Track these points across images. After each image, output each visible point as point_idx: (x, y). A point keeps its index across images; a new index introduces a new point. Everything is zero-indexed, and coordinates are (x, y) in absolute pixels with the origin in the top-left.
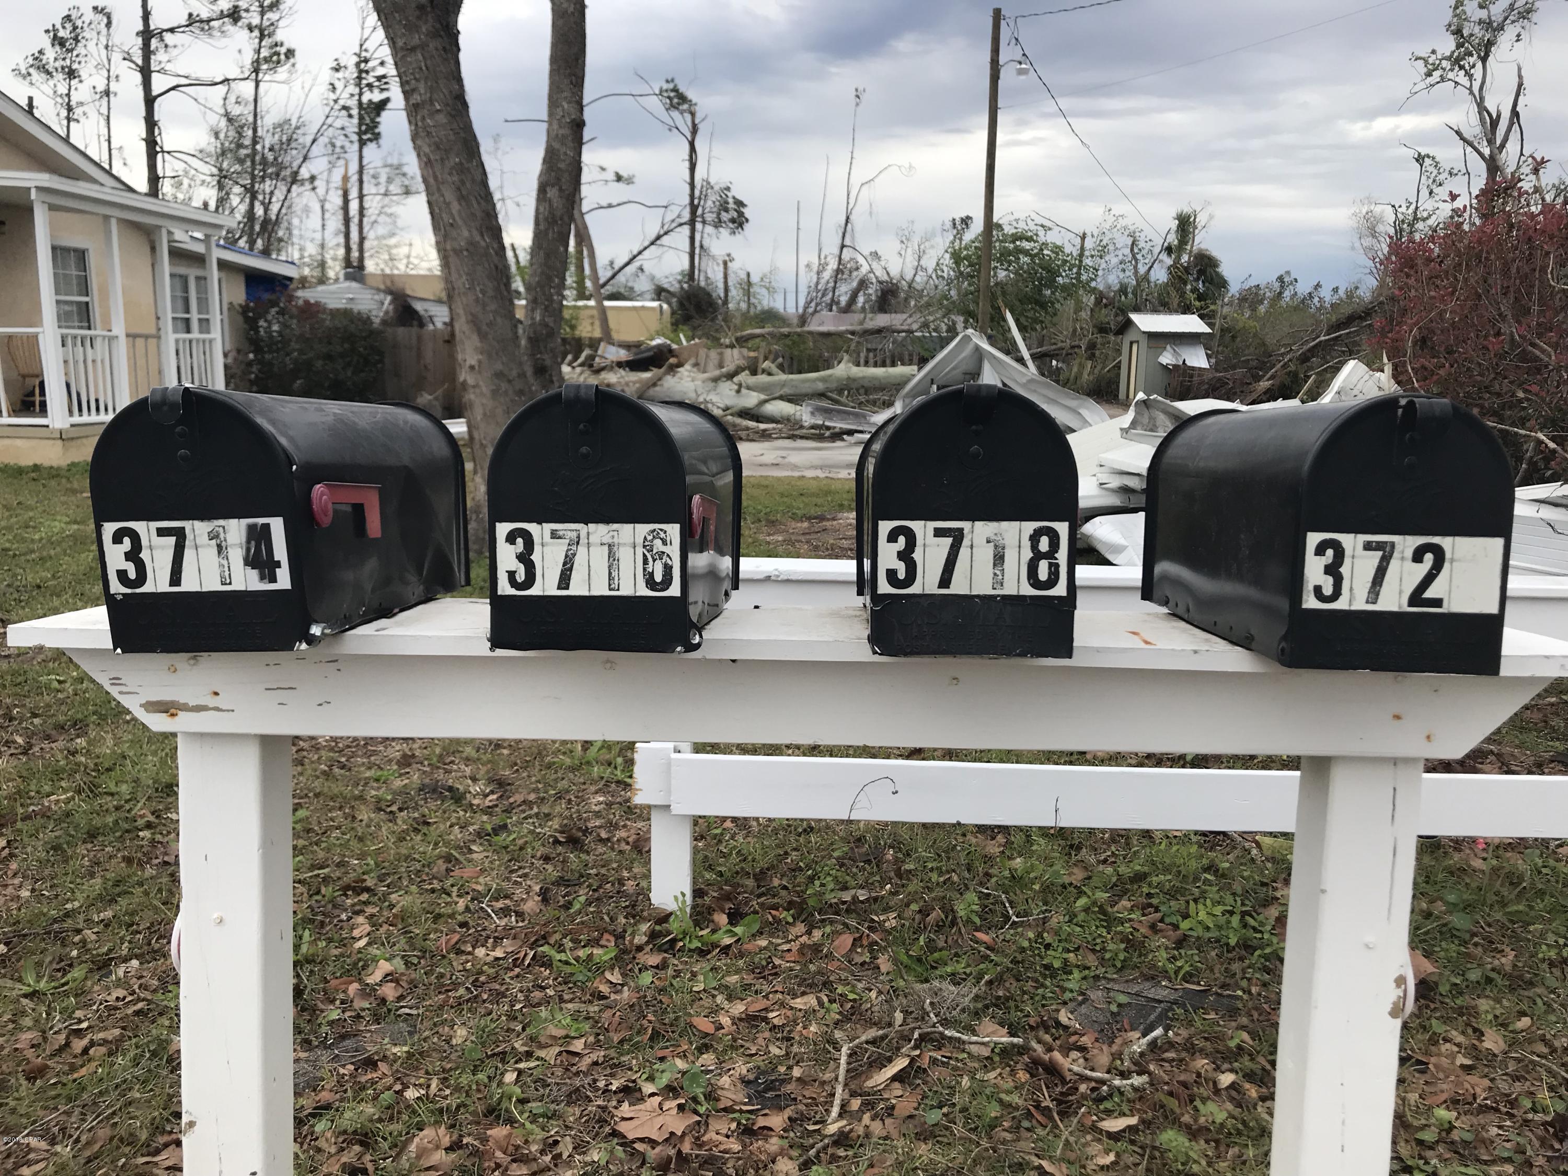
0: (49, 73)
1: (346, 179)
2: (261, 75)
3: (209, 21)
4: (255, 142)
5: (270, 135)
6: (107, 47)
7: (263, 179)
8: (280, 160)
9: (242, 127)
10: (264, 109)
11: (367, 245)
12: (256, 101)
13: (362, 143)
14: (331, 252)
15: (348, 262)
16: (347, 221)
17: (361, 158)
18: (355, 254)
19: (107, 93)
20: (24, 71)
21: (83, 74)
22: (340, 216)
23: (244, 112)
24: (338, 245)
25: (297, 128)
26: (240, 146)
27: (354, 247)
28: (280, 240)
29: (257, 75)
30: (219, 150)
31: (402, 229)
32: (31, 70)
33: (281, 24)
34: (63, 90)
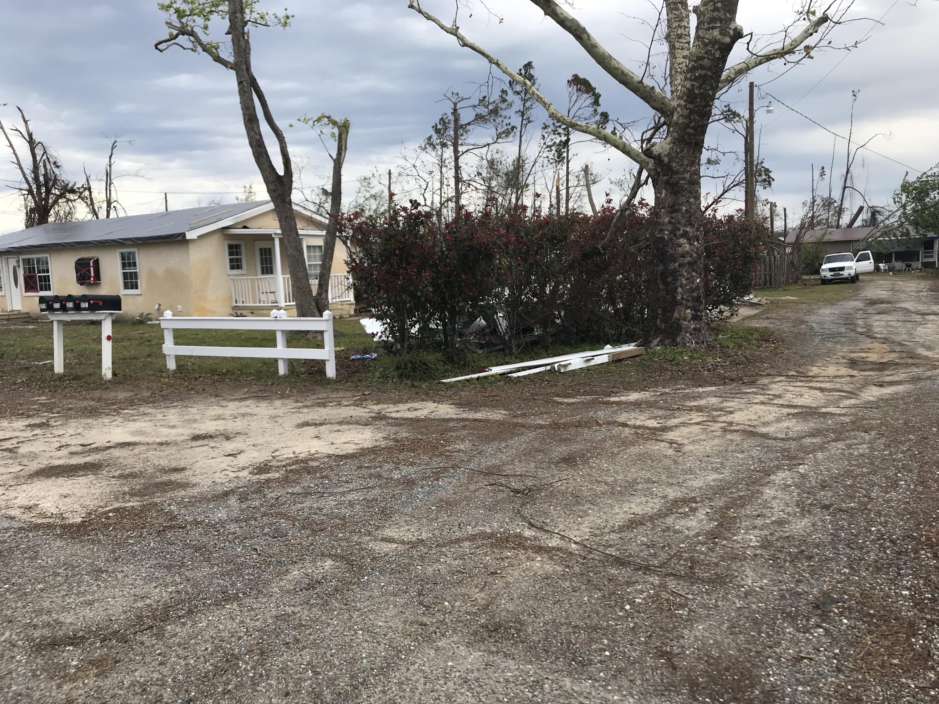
3: (484, 116)
17: (568, 168)
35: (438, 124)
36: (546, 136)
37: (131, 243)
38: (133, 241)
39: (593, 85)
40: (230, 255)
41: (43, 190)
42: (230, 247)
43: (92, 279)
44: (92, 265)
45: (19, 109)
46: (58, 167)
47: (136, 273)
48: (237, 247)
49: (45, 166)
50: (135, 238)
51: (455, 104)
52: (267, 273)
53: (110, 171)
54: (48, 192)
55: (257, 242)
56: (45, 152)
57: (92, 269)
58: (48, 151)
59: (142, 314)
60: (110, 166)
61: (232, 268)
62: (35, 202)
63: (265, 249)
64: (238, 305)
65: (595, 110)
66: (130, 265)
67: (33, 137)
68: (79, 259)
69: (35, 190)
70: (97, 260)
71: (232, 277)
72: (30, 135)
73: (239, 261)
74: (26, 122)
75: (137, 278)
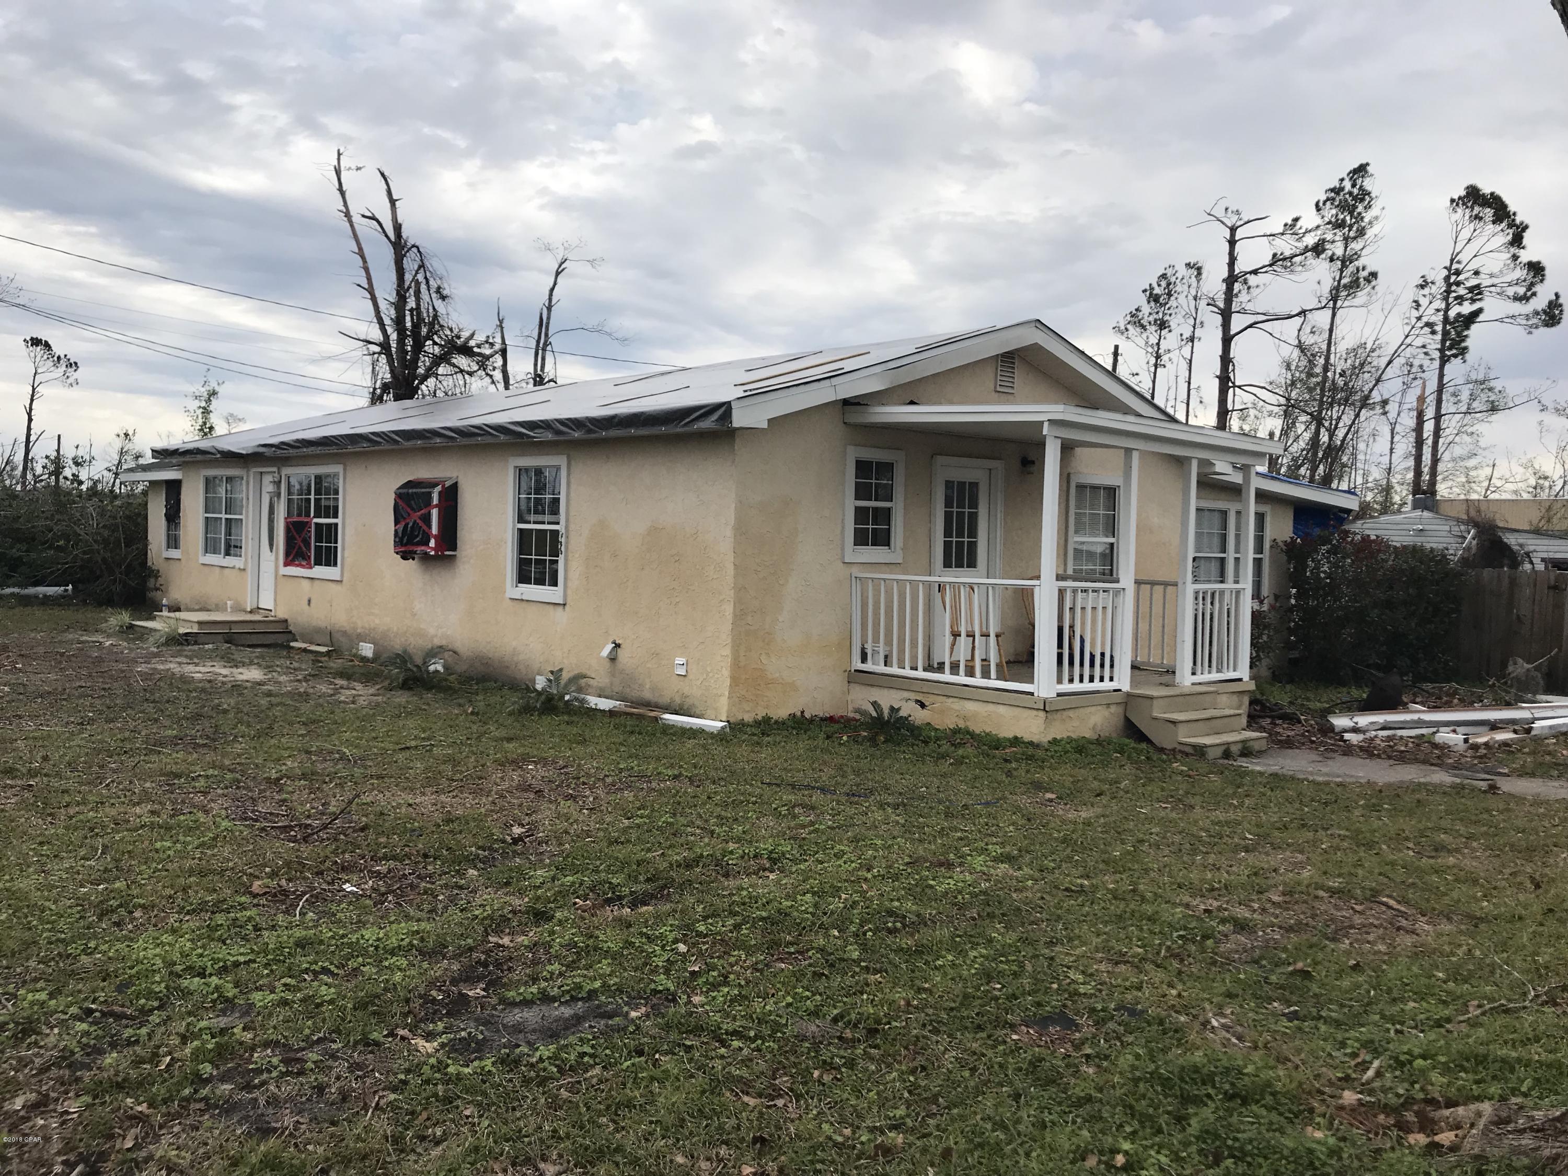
0: (1143, 327)
1: (1421, 399)
2: (1339, 303)
3: (1292, 257)
4: (1326, 369)
5: (1342, 362)
6: (1195, 298)
7: (1331, 405)
8: (1351, 384)
9: (1314, 355)
10: (1340, 336)
11: (1441, 467)
12: (1331, 331)
13: (1444, 360)
14: (1399, 477)
15: (1416, 488)
16: (1419, 443)
17: (1441, 376)
18: (1426, 477)
19: (1192, 339)
20: (1123, 328)
21: (1173, 324)
22: (1412, 438)
23: (1318, 341)
24: (1408, 469)
25: (1373, 350)
26: (1310, 375)
27: (1426, 470)
28: (1344, 466)
29: (1335, 303)
30: (1289, 382)
31: (1484, 449)
32: (1129, 327)
33: (1364, 253)
34: (1153, 340)
35: (1155, 285)
36: (1424, 302)
37: (550, 436)
38: (558, 432)
39: (1512, 208)
40: (857, 497)
41: (409, 342)
42: (862, 467)
43: (432, 543)
44: (435, 501)
45: (383, 175)
46: (443, 298)
47: (555, 534)
48: (886, 469)
49: (418, 293)
50: (560, 421)
51: (1233, 230)
52: (959, 565)
53: (549, 318)
54: (418, 347)
55: (940, 460)
56: (422, 266)
57: (435, 513)
58: (427, 263)
59: (557, 674)
60: (549, 308)
61: (861, 539)
62: (392, 371)
63: (962, 484)
64: (868, 666)
65: (1515, 258)
66: (539, 508)
67: (404, 235)
68: (409, 484)
69: (394, 345)
70: (455, 487)
71: (856, 572)
72: (398, 228)
73: (884, 516)
74: (393, 202)
75: (556, 552)
